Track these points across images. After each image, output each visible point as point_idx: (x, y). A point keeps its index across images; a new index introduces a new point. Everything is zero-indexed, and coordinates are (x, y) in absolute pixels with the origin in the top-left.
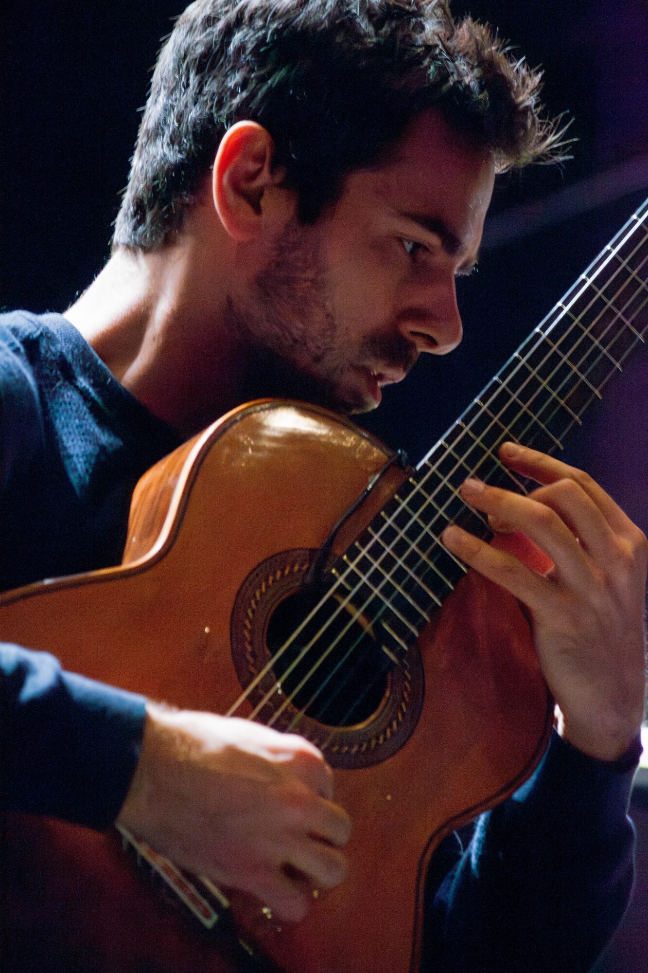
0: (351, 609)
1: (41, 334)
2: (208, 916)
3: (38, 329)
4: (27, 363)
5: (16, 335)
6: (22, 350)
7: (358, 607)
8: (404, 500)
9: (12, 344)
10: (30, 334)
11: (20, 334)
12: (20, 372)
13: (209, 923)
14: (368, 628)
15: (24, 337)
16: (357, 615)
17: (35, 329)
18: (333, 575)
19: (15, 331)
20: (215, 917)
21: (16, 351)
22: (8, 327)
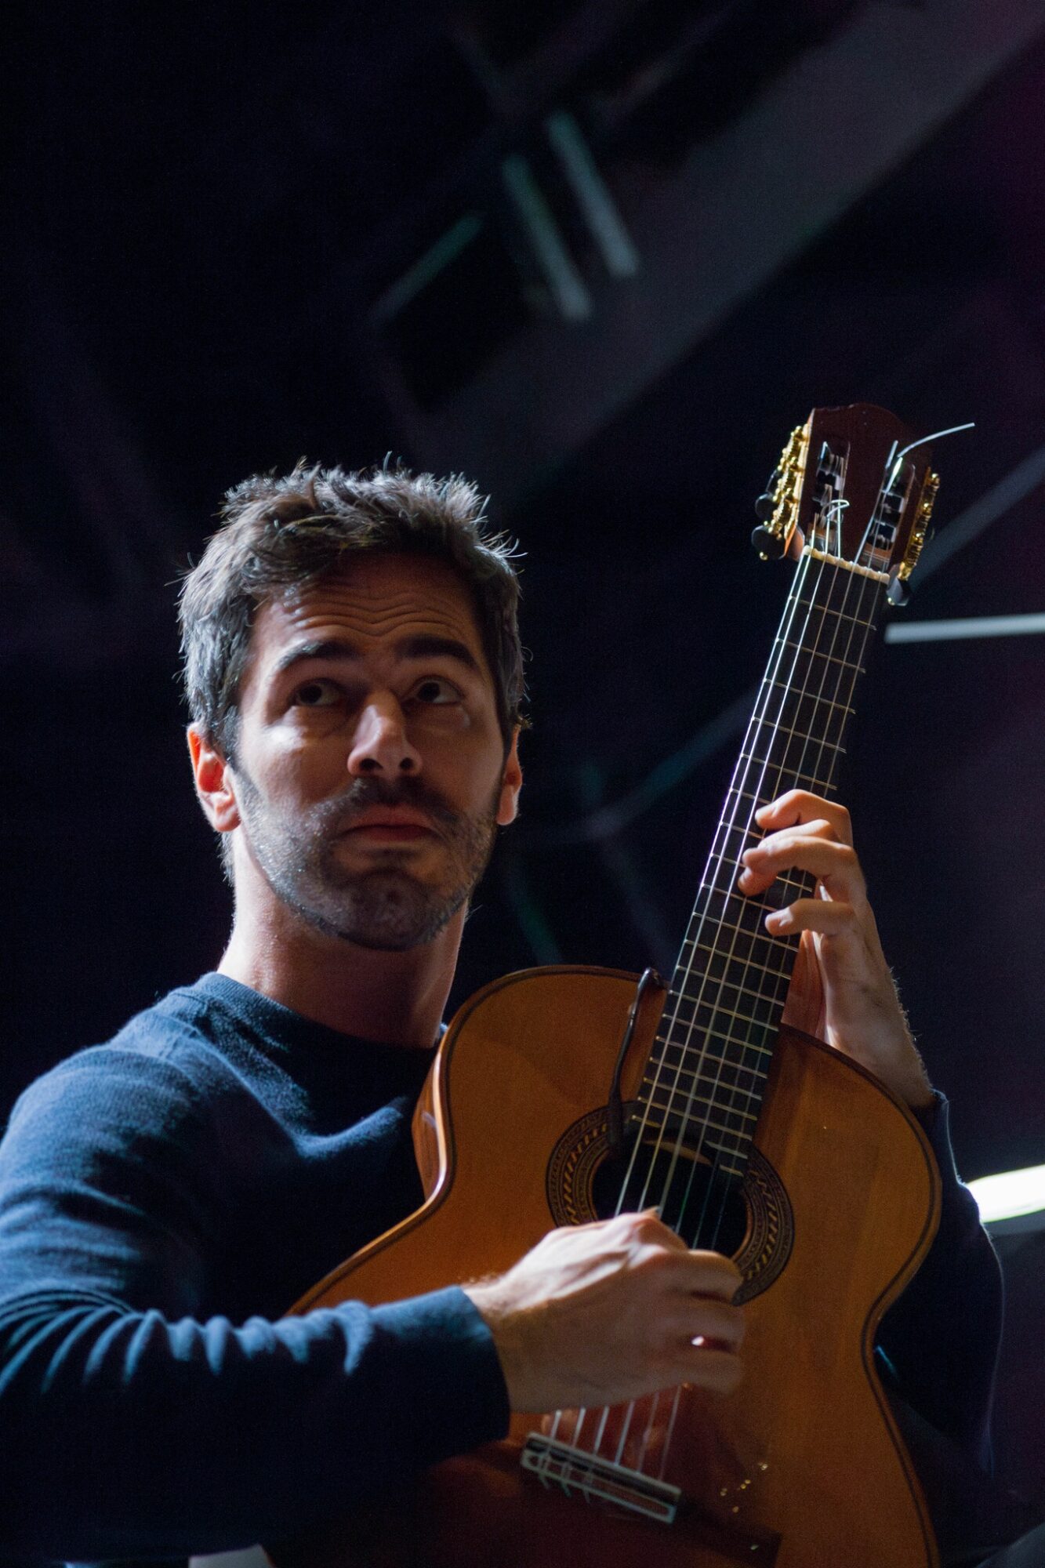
0: (668, 1145)
1: (209, 1009)
2: (665, 1512)
3: (204, 1004)
4: (210, 1044)
5: (186, 1020)
6: (199, 1032)
7: (674, 1141)
8: (672, 1014)
9: (186, 1030)
10: (198, 1012)
11: (189, 1017)
12: (208, 1056)
13: (668, 1519)
14: (697, 1156)
15: (193, 1017)
16: (678, 1149)
17: (200, 1005)
18: (635, 1121)
19: (181, 1015)
20: (672, 1510)
21: (193, 1035)
22: (173, 1014)
